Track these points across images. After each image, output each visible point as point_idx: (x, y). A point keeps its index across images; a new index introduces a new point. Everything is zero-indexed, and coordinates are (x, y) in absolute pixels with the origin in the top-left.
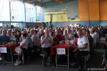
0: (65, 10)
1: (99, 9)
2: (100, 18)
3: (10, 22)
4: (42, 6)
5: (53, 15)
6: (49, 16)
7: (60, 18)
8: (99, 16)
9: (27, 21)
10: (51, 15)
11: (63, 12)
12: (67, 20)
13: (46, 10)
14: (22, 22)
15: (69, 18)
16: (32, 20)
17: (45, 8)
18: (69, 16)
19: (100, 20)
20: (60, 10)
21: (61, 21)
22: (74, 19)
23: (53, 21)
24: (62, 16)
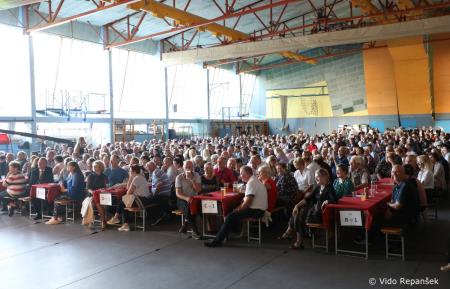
0: (324, 83)
1: (432, 78)
2: (433, 106)
3: (166, 122)
4: (258, 73)
5: (289, 100)
6: (278, 103)
7: (309, 109)
8: (429, 102)
9: (213, 117)
10: (284, 99)
11: (318, 91)
12: (329, 113)
13: (269, 84)
14: (199, 121)
15: (335, 108)
16: (227, 114)
17: (267, 78)
18: (337, 101)
19: (433, 114)
20: (308, 83)
21: (312, 116)
22: (350, 110)
23: (290, 115)
24: (315, 103)
